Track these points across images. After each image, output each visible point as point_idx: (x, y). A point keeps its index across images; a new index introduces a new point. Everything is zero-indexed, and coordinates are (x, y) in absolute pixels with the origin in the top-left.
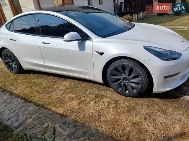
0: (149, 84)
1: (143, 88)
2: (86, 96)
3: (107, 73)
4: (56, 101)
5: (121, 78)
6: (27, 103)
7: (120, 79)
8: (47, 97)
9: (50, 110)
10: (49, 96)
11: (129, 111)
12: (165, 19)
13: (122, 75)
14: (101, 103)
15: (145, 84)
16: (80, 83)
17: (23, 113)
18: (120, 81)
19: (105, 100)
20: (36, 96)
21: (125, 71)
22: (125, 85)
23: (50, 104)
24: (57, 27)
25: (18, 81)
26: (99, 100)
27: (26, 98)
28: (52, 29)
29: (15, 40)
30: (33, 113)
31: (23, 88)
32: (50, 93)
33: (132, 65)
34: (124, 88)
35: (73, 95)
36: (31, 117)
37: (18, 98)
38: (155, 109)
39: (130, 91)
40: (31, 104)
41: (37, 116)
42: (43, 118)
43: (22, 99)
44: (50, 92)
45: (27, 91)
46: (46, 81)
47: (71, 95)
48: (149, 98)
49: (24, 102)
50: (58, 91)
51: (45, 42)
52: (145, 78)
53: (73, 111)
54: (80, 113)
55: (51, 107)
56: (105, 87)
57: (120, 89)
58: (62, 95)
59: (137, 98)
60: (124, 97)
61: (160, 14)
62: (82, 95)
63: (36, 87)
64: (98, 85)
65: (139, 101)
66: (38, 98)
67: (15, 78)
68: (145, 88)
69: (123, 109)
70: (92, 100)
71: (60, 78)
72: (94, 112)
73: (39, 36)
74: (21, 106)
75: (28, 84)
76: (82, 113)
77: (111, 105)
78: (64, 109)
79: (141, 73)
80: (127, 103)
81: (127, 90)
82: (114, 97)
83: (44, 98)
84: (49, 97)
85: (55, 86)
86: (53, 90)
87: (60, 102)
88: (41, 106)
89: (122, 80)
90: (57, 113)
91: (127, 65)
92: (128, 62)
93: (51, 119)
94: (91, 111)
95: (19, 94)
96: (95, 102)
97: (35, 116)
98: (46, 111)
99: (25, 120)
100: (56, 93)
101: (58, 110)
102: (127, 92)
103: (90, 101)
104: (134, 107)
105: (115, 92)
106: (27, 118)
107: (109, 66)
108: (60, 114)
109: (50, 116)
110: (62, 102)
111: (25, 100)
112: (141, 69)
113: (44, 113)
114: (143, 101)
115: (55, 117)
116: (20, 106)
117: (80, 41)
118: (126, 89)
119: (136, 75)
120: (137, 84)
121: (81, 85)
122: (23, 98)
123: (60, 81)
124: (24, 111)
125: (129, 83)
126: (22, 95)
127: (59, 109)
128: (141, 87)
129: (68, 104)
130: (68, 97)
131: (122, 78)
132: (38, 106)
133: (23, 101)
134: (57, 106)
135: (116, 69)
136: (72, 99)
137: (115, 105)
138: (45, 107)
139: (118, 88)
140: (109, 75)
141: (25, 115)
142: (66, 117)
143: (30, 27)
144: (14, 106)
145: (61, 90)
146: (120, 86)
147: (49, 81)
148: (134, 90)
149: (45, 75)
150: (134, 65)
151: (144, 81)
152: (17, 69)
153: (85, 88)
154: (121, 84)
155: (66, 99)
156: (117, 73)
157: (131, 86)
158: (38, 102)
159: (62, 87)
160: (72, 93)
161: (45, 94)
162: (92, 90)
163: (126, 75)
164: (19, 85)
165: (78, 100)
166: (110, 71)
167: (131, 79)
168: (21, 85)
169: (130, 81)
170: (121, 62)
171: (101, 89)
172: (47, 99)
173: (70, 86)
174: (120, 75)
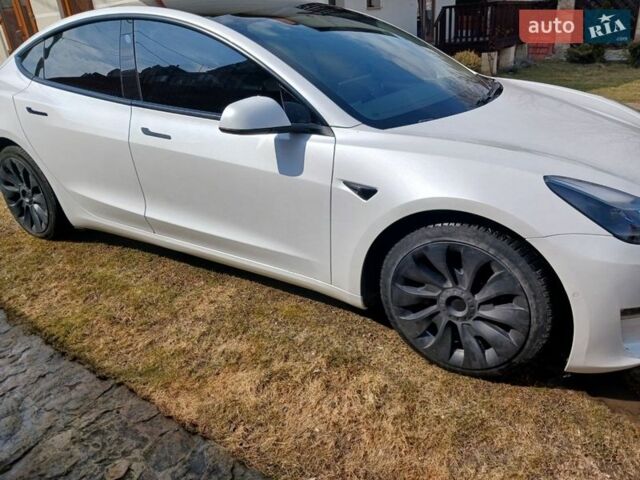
0: (552, 332)
1: (527, 347)
2: (293, 356)
3: (383, 272)
4: (175, 363)
5: (439, 295)
6: (65, 363)
7: (433, 301)
8: (141, 342)
9: (147, 399)
10: (150, 340)
11: (461, 438)
12: (597, 75)
13: (445, 286)
14: (348, 393)
15: (536, 333)
16: (274, 299)
17: (41, 402)
18: (434, 308)
19: (365, 377)
20: (100, 334)
21: (456, 271)
22: (451, 326)
23: (151, 371)
25: (47, 269)
26: (344, 375)
27: (61, 339)
29: (46, 115)
30: (77, 409)
31: (59, 297)
32: (157, 327)
33: (492, 251)
34: (449, 337)
35: (244, 347)
36: (67, 427)
37: (33, 336)
38: (572, 439)
39: (473, 354)
40: (78, 367)
41: (92, 423)
42: (114, 436)
43: (47, 343)
44: (155, 323)
45: (72, 311)
46: (147, 279)
47: (233, 345)
48: (545, 389)
49: (52, 357)
50: (184, 323)
51: (152, 130)
52: (541, 310)
53: (236, 417)
54: (261, 425)
55: (151, 389)
56: (370, 324)
57: (431, 341)
58: (198, 341)
59: (498, 382)
60: (441, 374)
61: (577, 59)
62: (275, 346)
63: (107, 297)
64: (342, 312)
65: (504, 395)
66: (107, 344)
67: (37, 257)
68: (535, 346)
69: (438, 428)
70: (314, 376)
71: (201, 270)
72: (317, 430)
73: (131, 105)
74: (38, 373)
75: (79, 284)
76: (272, 427)
77: (388, 405)
78: (202, 400)
79: (526, 287)
80: (454, 403)
81: (460, 347)
82: (404, 368)
83: (130, 345)
84: (151, 343)
85: (179, 301)
86: (167, 316)
87: (189, 368)
88: (115, 379)
89: (443, 305)
90: (170, 418)
91: (467, 248)
92: (474, 238)
93: (145, 440)
94: (307, 421)
95: (41, 323)
96: (327, 386)
97: (83, 422)
98: (130, 402)
99: (45, 433)
100: (179, 330)
101: (178, 405)
102: (460, 354)
103: (305, 377)
104: (483, 420)
105: (411, 350)
106: (50, 428)
107: (392, 245)
108: (183, 425)
109: (142, 430)
110: (195, 370)
111: (59, 347)
112: (527, 268)
113: (121, 411)
114: (522, 398)
115: (162, 435)
116: (33, 372)
117: (286, 136)
118: (457, 344)
119: (504, 290)
120: (505, 327)
121: (278, 305)
122: (50, 340)
123: (200, 280)
124: (44, 394)
125: (470, 322)
126: (50, 326)
127: (181, 400)
128: (517, 342)
129: (218, 384)
130: (223, 352)
131: (443, 299)
132: (103, 378)
133: (49, 350)
134: (176, 385)
135: (421, 260)
136: (236, 362)
137: (405, 405)
138: (128, 387)
139: (424, 335)
140: (390, 280)
141: (46, 414)
142: (205, 439)
144: (12, 371)
145: (197, 319)
146: (433, 329)
147: (157, 279)
148: (487, 352)
149: (147, 254)
150: (499, 250)
151: (534, 320)
152: (46, 221)
153: (292, 318)
154: (436, 322)
155: (214, 361)
156: (424, 275)
157: (475, 334)
158: (106, 364)
159: (202, 309)
160: (239, 337)
161: (138, 330)
162: (320, 329)
163: (460, 286)
164: (46, 285)
165: (259, 366)
166: (394, 264)
167: (482, 307)
168: (53, 285)
169: (476, 315)
170: (445, 234)
171: (353, 329)
172: (142, 350)
173: (236, 308)
174: (435, 285)
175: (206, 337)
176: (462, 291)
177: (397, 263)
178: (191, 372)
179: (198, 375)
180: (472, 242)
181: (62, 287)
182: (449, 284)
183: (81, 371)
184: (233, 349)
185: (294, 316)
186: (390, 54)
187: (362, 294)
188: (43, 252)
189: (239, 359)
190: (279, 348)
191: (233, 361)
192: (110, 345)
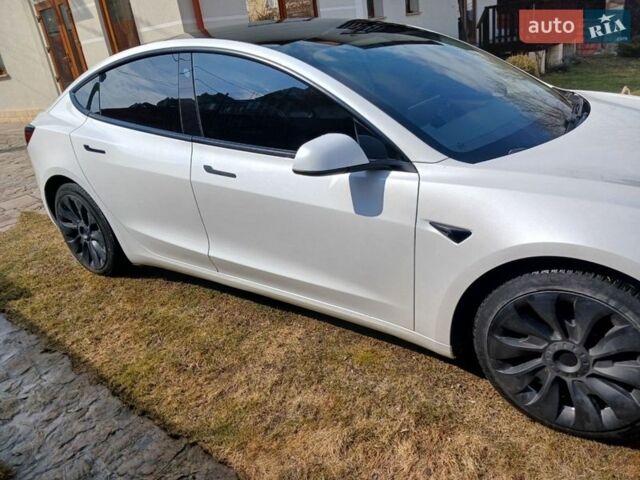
2: (375, 411)
3: (477, 321)
4: (249, 419)
5: (546, 348)
6: (134, 417)
7: (536, 354)
8: (211, 392)
9: (224, 463)
10: (219, 390)
13: (552, 338)
14: (443, 458)
16: (346, 343)
17: (113, 465)
18: (538, 361)
19: (461, 438)
20: (168, 382)
21: (567, 322)
22: (559, 382)
23: (222, 430)
24: (259, 103)
25: (108, 309)
26: (435, 435)
27: (128, 391)
28: (241, 109)
29: (103, 152)
30: (152, 473)
31: (121, 340)
32: (225, 375)
33: (612, 303)
34: (556, 395)
35: (320, 399)
37: (99, 387)
40: (149, 423)
43: (114, 394)
44: (224, 370)
45: (136, 357)
46: (211, 318)
47: (309, 397)
49: (120, 410)
50: (254, 369)
51: (215, 168)
55: (227, 451)
56: (457, 373)
57: (534, 398)
58: (271, 392)
60: (548, 435)
61: (630, 53)
62: (355, 399)
63: (171, 340)
64: (424, 359)
65: (625, 462)
66: (175, 395)
67: (98, 295)
70: (402, 436)
71: (267, 307)
73: (192, 141)
74: (108, 429)
75: (141, 325)
77: (491, 473)
78: (283, 463)
81: (570, 404)
82: (503, 427)
83: (199, 397)
84: (221, 394)
85: (247, 345)
86: (236, 362)
87: (264, 424)
88: (188, 437)
89: (550, 359)
91: (582, 299)
92: (589, 288)
95: (107, 372)
96: (418, 449)
98: (206, 465)
100: (249, 380)
101: (257, 470)
102: (570, 412)
103: (393, 438)
105: (507, 404)
110: (271, 426)
111: (126, 400)
113: (197, 476)
116: (102, 428)
120: (627, 386)
121: (352, 349)
122: (116, 391)
123: (265, 320)
124: (116, 455)
125: (583, 378)
126: (116, 375)
127: (259, 463)
129: (298, 443)
130: (299, 406)
131: (550, 353)
132: (176, 437)
133: (116, 402)
134: (253, 445)
135: (524, 310)
136: (314, 417)
137: (511, 473)
138: (202, 448)
139: (526, 390)
140: (486, 331)
143: (164, 97)
144: (81, 427)
145: (268, 366)
146: (536, 385)
147: (221, 320)
148: (603, 412)
149: (208, 291)
152: (105, 258)
153: (369, 365)
154: (541, 378)
155: (289, 416)
156: (527, 327)
157: (588, 392)
158: (177, 420)
159: (271, 353)
160: (313, 387)
161: (206, 379)
162: (400, 379)
163: (570, 339)
164: (108, 328)
165: (340, 424)
166: (492, 312)
167: (597, 363)
168: (115, 327)
169: (590, 373)
170: (554, 283)
171: (439, 379)
172: (212, 403)
173: (306, 353)
174: (539, 337)
175: (278, 387)
176: (574, 345)
177: (495, 312)
178: (266, 430)
179: (275, 432)
180: (587, 293)
181: (125, 330)
182: (557, 336)
183: (151, 428)
184: (309, 402)
185: (371, 363)
186: (441, 67)
187: (452, 343)
188: (102, 289)
189: (317, 413)
190: (360, 401)
191: (310, 417)
192: (179, 397)
